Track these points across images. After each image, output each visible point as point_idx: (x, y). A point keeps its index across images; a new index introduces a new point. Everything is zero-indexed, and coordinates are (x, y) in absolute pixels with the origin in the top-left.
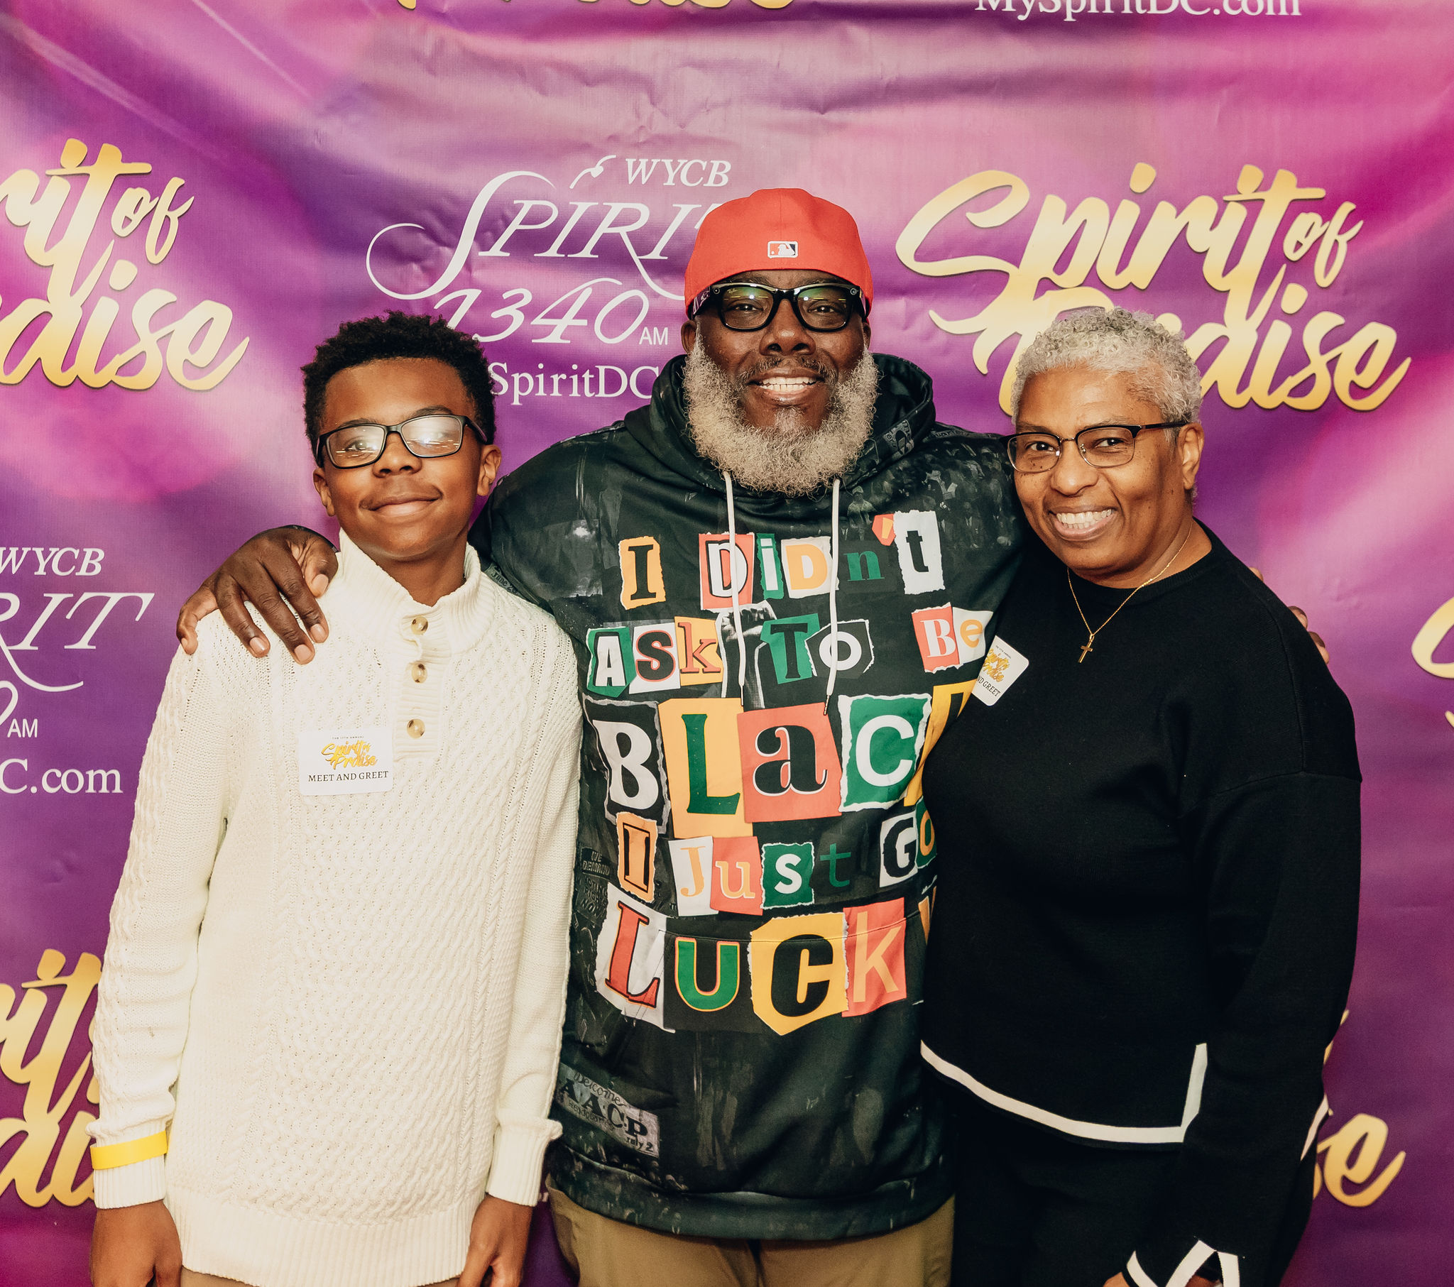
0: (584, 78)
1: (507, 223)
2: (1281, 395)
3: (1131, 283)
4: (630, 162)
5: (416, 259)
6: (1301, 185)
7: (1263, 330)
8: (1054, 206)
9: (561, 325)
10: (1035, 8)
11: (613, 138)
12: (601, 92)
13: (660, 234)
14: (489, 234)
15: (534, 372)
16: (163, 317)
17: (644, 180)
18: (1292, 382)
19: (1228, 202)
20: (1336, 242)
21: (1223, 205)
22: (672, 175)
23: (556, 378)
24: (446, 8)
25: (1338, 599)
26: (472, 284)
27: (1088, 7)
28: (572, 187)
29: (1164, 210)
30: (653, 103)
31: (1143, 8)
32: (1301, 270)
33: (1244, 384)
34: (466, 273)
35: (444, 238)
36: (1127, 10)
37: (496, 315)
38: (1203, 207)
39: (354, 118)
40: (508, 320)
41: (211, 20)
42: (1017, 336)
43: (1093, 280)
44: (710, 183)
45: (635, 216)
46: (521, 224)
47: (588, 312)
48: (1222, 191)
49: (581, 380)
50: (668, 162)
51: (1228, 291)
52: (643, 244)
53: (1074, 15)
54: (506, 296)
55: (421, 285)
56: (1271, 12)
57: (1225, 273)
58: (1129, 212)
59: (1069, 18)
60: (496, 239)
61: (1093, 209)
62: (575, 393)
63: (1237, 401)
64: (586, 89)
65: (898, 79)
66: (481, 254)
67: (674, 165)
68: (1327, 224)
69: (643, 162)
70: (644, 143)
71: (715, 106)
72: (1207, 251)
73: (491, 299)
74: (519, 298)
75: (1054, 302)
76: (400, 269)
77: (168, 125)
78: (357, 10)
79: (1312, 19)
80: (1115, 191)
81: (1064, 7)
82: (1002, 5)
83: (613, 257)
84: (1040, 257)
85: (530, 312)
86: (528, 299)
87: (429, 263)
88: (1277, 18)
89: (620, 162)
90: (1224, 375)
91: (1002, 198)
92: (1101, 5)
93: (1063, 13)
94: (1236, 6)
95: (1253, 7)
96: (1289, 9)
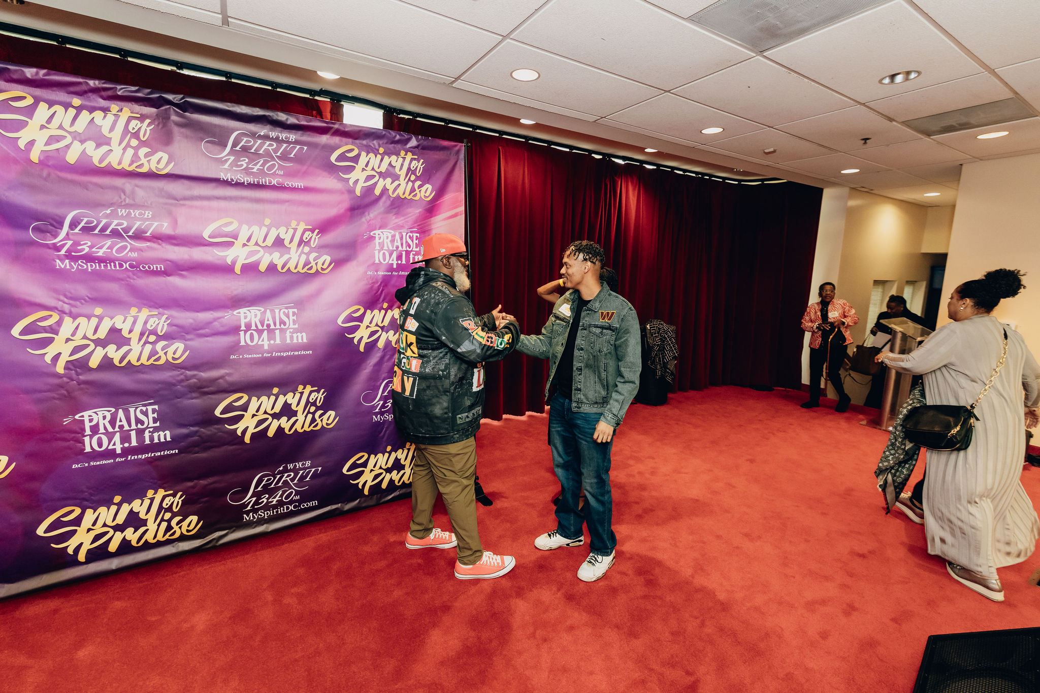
1: (79, 224)
2: (305, 270)
3: (266, 245)
4: (119, 210)
5: (49, 233)
6: (306, 225)
7: (300, 256)
8: (245, 227)
9: (102, 251)
11: (112, 204)
12: (107, 191)
13: (131, 229)
14: (74, 227)
15: (95, 263)
17: (124, 215)
19: (289, 228)
20: (315, 238)
22: (133, 214)
23: (102, 264)
24: (50, 164)
26: (69, 239)
27: (251, 182)
28: (100, 215)
29: (273, 229)
30: (125, 195)
31: (265, 183)
32: (307, 244)
33: (296, 268)
34: (67, 236)
36: (261, 183)
37: (79, 248)
38: (283, 229)
40: (83, 250)
42: (238, 256)
43: (257, 244)
44: (146, 216)
45: (122, 224)
46: (84, 224)
47: (110, 248)
48: (287, 226)
49: (111, 265)
50: (132, 211)
51: (290, 247)
52: (126, 230)
54: (82, 243)
55: (51, 239)
56: (296, 187)
57: (289, 244)
58: (264, 230)
59: (246, 184)
60: (76, 227)
61: (255, 228)
62: (109, 268)
63: (294, 271)
64: (103, 190)
65: (199, 195)
66: (72, 231)
67: (134, 212)
68: (313, 234)
69: (124, 210)
70: (124, 205)
72: (284, 239)
73: (76, 244)
74: (87, 243)
75: (247, 249)
76: (42, 234)
78: (15, 161)
79: (306, 190)
80: (261, 224)
81: (244, 181)
82: (228, 179)
83: (116, 234)
84: (242, 238)
85: (91, 247)
86: (89, 244)
87: (53, 233)
88: (298, 188)
89: (116, 210)
90: (291, 265)
91: (231, 225)
92: (254, 182)
93: (244, 183)
94: (288, 185)
95: (292, 185)
96: (301, 186)
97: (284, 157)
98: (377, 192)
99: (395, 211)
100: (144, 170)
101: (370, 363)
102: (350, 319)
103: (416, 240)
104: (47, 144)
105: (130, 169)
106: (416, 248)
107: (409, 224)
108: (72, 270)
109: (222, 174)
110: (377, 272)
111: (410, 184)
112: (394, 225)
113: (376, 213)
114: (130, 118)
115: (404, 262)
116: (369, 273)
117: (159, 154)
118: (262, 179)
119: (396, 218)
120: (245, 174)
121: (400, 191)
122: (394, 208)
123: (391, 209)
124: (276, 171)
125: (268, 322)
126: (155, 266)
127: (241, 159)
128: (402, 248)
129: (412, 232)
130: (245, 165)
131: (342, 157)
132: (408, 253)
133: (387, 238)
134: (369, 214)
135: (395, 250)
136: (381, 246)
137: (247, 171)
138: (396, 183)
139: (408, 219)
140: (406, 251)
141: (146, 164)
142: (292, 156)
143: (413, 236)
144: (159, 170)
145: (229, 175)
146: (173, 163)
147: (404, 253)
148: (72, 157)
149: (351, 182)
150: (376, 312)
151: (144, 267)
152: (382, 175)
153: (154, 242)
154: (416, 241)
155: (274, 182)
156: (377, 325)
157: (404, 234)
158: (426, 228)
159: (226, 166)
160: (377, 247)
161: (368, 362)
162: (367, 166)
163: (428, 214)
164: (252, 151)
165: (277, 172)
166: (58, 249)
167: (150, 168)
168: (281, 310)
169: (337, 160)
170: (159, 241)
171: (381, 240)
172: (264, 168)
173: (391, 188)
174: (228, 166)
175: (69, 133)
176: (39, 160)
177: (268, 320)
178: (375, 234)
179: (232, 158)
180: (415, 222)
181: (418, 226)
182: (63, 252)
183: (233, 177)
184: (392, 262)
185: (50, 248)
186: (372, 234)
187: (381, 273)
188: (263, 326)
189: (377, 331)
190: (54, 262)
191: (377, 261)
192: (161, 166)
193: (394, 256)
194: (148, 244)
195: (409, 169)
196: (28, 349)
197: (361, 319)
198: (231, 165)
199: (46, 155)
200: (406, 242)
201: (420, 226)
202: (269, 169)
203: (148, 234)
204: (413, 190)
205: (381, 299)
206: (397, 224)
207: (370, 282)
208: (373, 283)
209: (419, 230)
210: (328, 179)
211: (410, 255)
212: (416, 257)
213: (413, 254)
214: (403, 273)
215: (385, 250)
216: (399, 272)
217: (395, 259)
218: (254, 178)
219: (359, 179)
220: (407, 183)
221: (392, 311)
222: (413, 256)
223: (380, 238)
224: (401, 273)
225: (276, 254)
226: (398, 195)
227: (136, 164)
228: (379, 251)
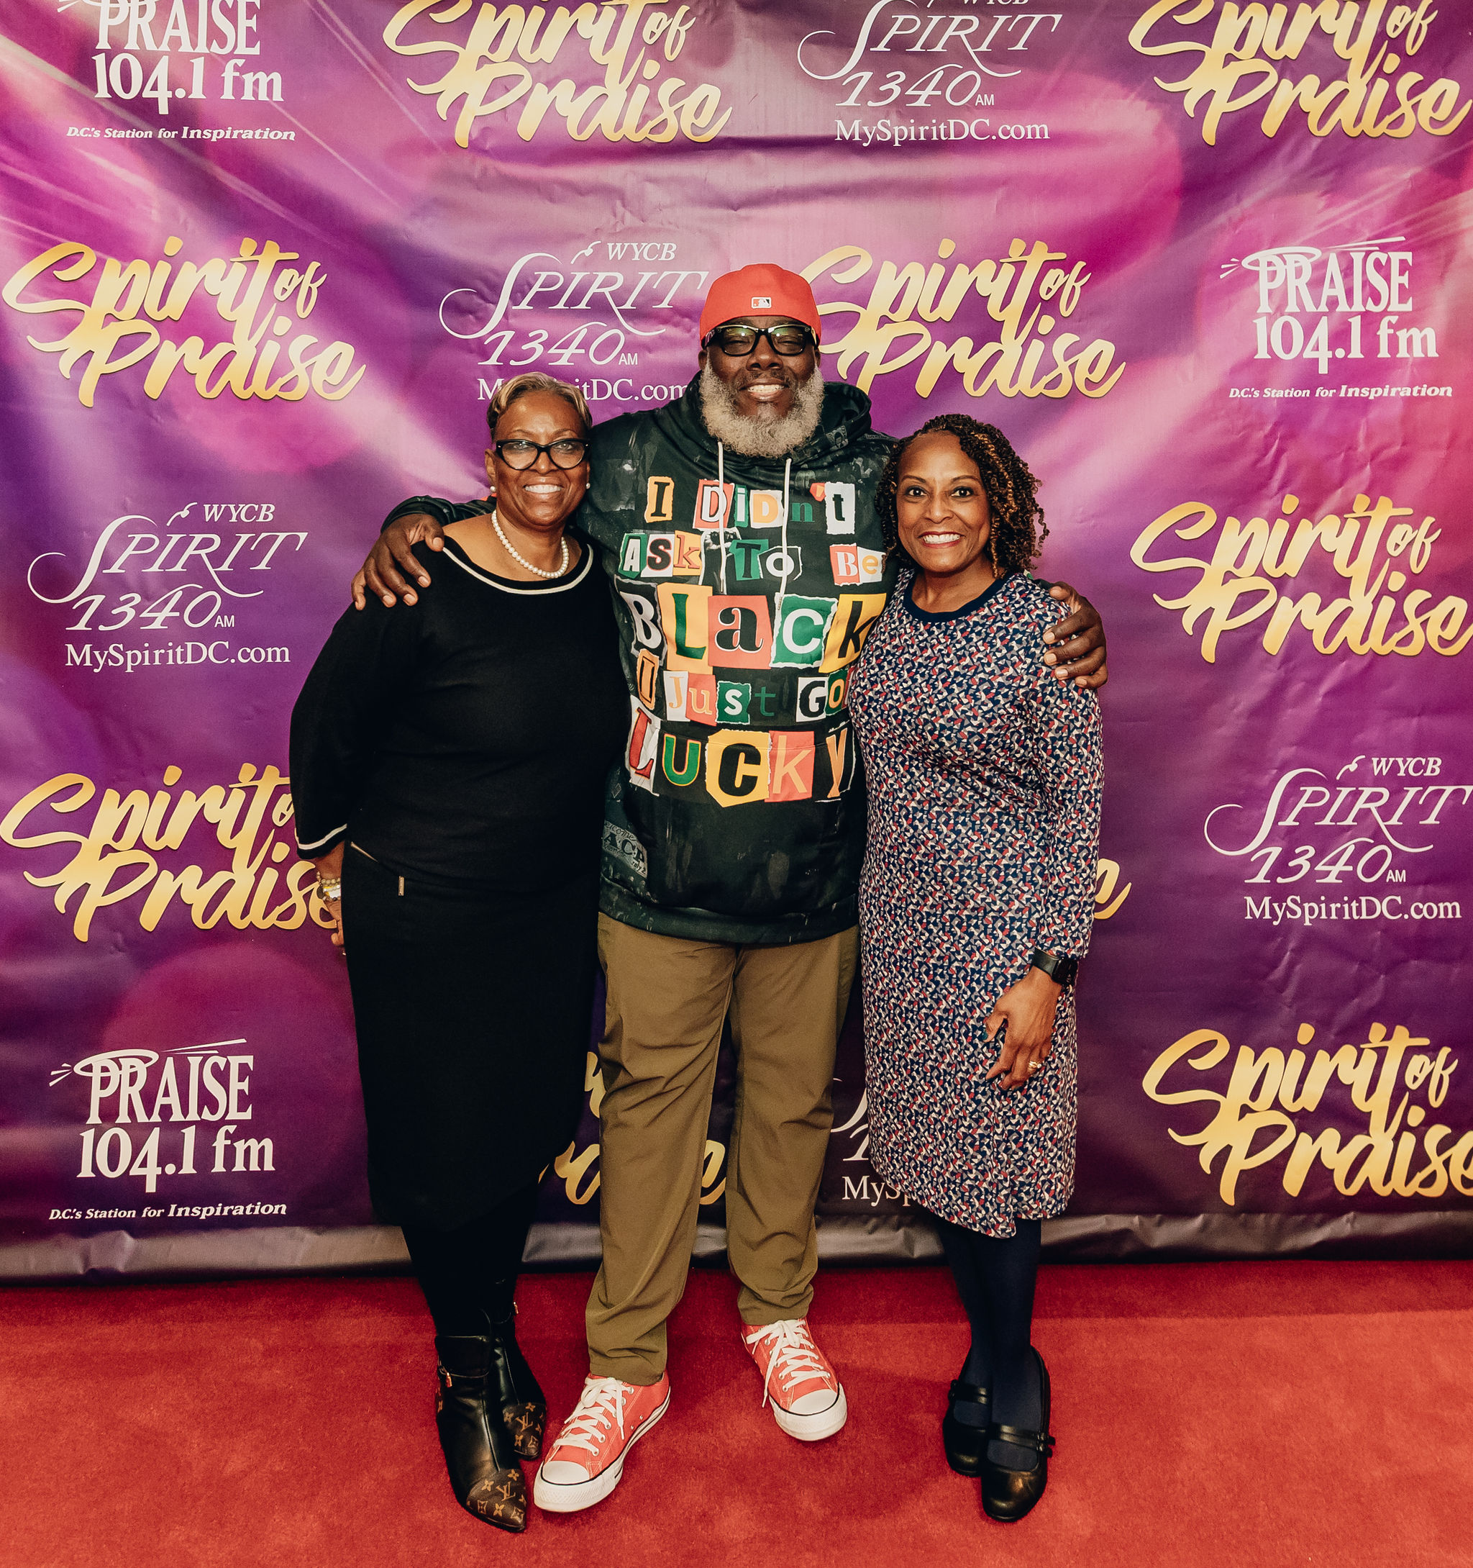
0: (579, 190)
1: (531, 287)
2: (1040, 388)
3: (940, 318)
4: (610, 245)
5: (471, 313)
6: (1050, 251)
7: (1025, 346)
8: (888, 268)
9: (567, 353)
10: (874, 137)
11: (597, 231)
12: (590, 199)
13: (630, 293)
14: (519, 295)
16: (308, 353)
17: (619, 258)
18: (1046, 379)
19: (1002, 263)
20: (1074, 287)
21: (999, 265)
22: (637, 253)
24: (488, 146)
25: (1081, 522)
26: (509, 328)
27: (909, 137)
28: (572, 262)
29: (961, 269)
30: (624, 206)
31: (945, 137)
32: (1051, 306)
33: (1014, 381)
34: (504, 320)
35: (490, 298)
36: (935, 138)
37: (525, 347)
38: (987, 267)
39: (430, 220)
40: (533, 350)
41: (334, 158)
42: (865, 355)
43: (915, 316)
44: (663, 258)
45: (613, 282)
46: (540, 287)
47: (585, 344)
48: (999, 256)
50: (635, 245)
51: (1003, 321)
52: (620, 298)
53: (900, 142)
54: (531, 335)
55: (475, 329)
56: (1030, 137)
57: (1001, 310)
58: (938, 271)
59: (897, 144)
60: (524, 296)
63: (1011, 393)
64: (580, 198)
65: (785, 187)
66: (514, 308)
67: (639, 247)
68: (1067, 276)
69: (619, 245)
70: (620, 232)
71: (665, 207)
72: (989, 296)
73: (521, 337)
74: (540, 336)
75: (890, 332)
76: (461, 319)
77: (309, 228)
78: (429, 149)
79: (1058, 140)
80: (928, 258)
81: (893, 136)
82: (852, 136)
83: (600, 308)
84: (880, 302)
85: (547, 345)
86: (545, 336)
87: (480, 314)
88: (1034, 140)
89: (604, 245)
90: (1001, 375)
91: (855, 263)
92: (917, 136)
93: (892, 141)
94: (1006, 133)
95: (1018, 134)
96: (1042, 134)
97: (998, 56)
98: (1271, 125)
99: (1325, 181)
100: (666, 137)
101: (1236, 704)
102: (1167, 546)
103: (1401, 273)
104: (487, 99)
105: (637, 138)
106: (1402, 300)
107: (1378, 218)
109: (840, 123)
111: (1382, 86)
112: (1324, 229)
113: (1260, 194)
114: (650, 8)
116: (1235, 393)
117: (704, 90)
118: (937, 125)
119: (1328, 206)
120: (894, 116)
121: (1345, 115)
122: (1324, 173)
123: (1315, 176)
124: (975, 97)
126: (672, 388)
127: (888, 76)
128: (1350, 304)
129: (1383, 248)
130: (897, 91)
131: (1165, 30)
132: (1370, 321)
134: (1239, 200)
135: (1324, 314)
136: (1276, 299)
137: (902, 107)
138: (1336, 87)
139: (1373, 206)
140: (1365, 315)
141: (672, 122)
142: (1019, 47)
143: (1389, 260)
144: (699, 133)
145: (856, 123)
146: (731, 110)
147: (1356, 323)
148: (527, 127)
149: (1189, 105)
150: (1257, 525)
151: (649, 393)
152: (1290, 69)
153: (676, 325)
155: (970, 130)
156: (1260, 572)
157: (1357, 258)
158: (1435, 233)
159: (851, 101)
160: (1265, 307)
161: (1231, 699)
162: (1239, 45)
163: (1444, 182)
164: (917, 48)
165: (979, 100)
166: (484, 351)
167: (680, 131)
169: (1147, 41)
170: (687, 320)
171: (1276, 284)
172: (944, 93)
173: (1314, 106)
174: (856, 101)
175: (528, 65)
176: (470, 142)
178: (1256, 263)
179: (867, 75)
180: (1399, 210)
181: (1408, 224)
182: (493, 361)
183: (866, 129)
184: (1314, 355)
185: (471, 351)
186: (1245, 263)
187: (1275, 394)
189: (1259, 595)
190: (475, 385)
191: (1263, 354)
192: (702, 121)
193: (1322, 332)
194: (663, 330)
195: (1381, 35)
197: (1205, 548)
198: (862, 97)
199: (483, 126)
200: (1366, 283)
201: (1418, 226)
202: (957, 95)
203: (664, 305)
204: (1391, 103)
205: (1275, 484)
206: (1338, 222)
207: (1240, 423)
208: (1250, 427)
209: (1411, 241)
210: (1121, 101)
211: (1378, 329)
212: (1403, 335)
213: (1390, 325)
214: (1355, 392)
215: (1291, 314)
216: (1339, 389)
217: (1324, 344)
218: (917, 124)
219: (1212, 93)
220: (1371, 84)
221: (1314, 524)
222: (1391, 331)
223: (1273, 276)
224: (1345, 391)
225: (965, 344)
226: (1338, 128)
227: (650, 124)
228: (1271, 319)
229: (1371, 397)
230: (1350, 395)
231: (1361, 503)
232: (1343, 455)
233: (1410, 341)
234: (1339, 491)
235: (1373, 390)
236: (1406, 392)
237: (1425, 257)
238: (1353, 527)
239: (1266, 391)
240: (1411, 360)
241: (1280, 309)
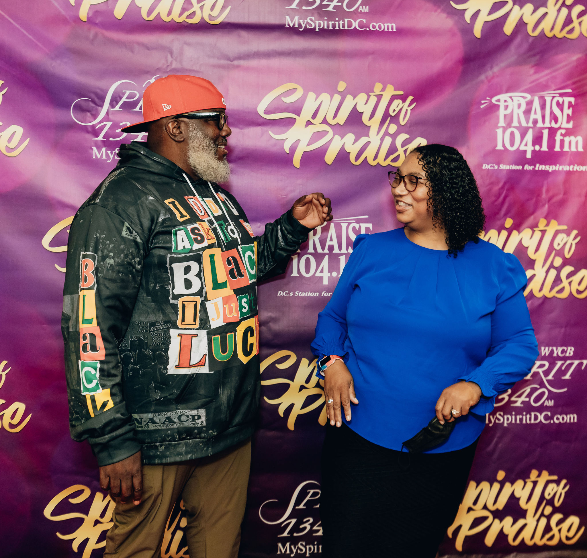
1: (121, 98)
2: (388, 161)
3: (338, 123)
5: (89, 111)
6: (395, 90)
7: (382, 139)
8: (311, 95)
9: (141, 135)
10: (306, 26)
11: (158, 69)
12: (153, 53)
14: (114, 103)
18: (392, 157)
19: (370, 95)
20: (407, 109)
21: (369, 96)
24: (97, 21)
26: (109, 120)
27: (324, 27)
28: (144, 86)
29: (349, 97)
30: (172, 57)
31: (342, 28)
32: (395, 119)
33: (376, 158)
34: (107, 116)
35: (98, 104)
36: (337, 28)
37: (118, 131)
38: (362, 97)
41: (11, 23)
42: (299, 141)
43: (325, 121)
46: (126, 99)
48: (369, 91)
51: (370, 126)
53: (319, 29)
54: (121, 124)
56: (386, 30)
57: (369, 120)
58: (337, 98)
59: (317, 30)
60: (117, 104)
61: (325, 97)
63: (373, 163)
64: (148, 51)
65: (258, 50)
66: (112, 109)
68: (404, 103)
70: (169, 71)
71: (195, 58)
72: (363, 112)
73: (116, 126)
74: (125, 125)
75: (312, 129)
76: (83, 114)
78: (64, 21)
79: (400, 32)
80: (332, 91)
81: (316, 26)
82: (294, 25)
84: (307, 113)
87: (93, 112)
88: (388, 32)
90: (369, 154)
91: (294, 92)
92: (328, 26)
93: (315, 29)
94: (374, 27)
95: (380, 28)
96: (392, 29)
98: (508, 29)
99: (534, 60)
100: (195, 20)
103: (569, 108)
105: (179, 20)
106: (568, 122)
107: (558, 80)
108: (109, 161)
109: (288, 18)
110: (498, 164)
111: (565, 11)
112: (533, 85)
113: (503, 65)
115: (545, 148)
116: (485, 166)
118: (339, 21)
119: (536, 72)
120: (316, 15)
122: (534, 55)
123: (530, 57)
124: (358, 8)
125: (331, 243)
128: (544, 122)
129: (561, 95)
130: (318, 3)
132: (552, 132)
133: (519, 106)
134: (492, 68)
135: (531, 127)
136: (508, 121)
137: (321, 11)
138: (542, 11)
139: (556, 73)
140: (551, 129)
141: (199, 13)
143: (563, 101)
144: (213, 19)
145: (296, 18)
146: (230, 7)
147: (546, 133)
148: (120, 11)
149: (468, 17)
150: (492, 233)
154: (568, 111)
155: (355, 25)
157: (548, 99)
158: (585, 88)
159: (294, 6)
160: (502, 123)
165: (361, 9)
166: (96, 133)
167: (202, 18)
168: (349, 224)
171: (508, 111)
172: (343, 4)
173: (530, 20)
174: (297, 6)
176: (88, 18)
177: (331, 240)
178: (499, 101)
180: (569, 76)
181: (574, 83)
182: (100, 138)
183: (301, 21)
184: (525, 148)
185: (88, 132)
186: (494, 100)
187: (504, 167)
188: (323, 248)
190: (91, 151)
191: (500, 147)
192: (215, 13)
193: (529, 137)
196: (56, 266)
198: (300, 4)
199: (95, 10)
200: (552, 113)
201: (578, 84)
202: (350, 4)
204: (569, 21)
205: (503, 212)
206: (539, 81)
207: (487, 182)
208: (492, 184)
209: (575, 92)
210: (433, 13)
211: (555, 136)
212: (567, 139)
213: (562, 134)
214: (542, 167)
215: (515, 127)
216: (535, 166)
217: (530, 143)
218: (328, 21)
219: (479, 11)
220: (559, 10)
221: (519, 233)
222: (562, 138)
223: (506, 107)
224: (539, 167)
225: (350, 137)
226: (542, 32)
227: (187, 13)
228: (505, 130)
229: (550, 171)
230: (540, 169)
231: (542, 223)
232: (535, 199)
233: (570, 143)
234: (532, 217)
235: (551, 167)
236: (567, 168)
237: (580, 100)
238: (538, 235)
239: (501, 166)
240: (570, 153)
241: (509, 125)
